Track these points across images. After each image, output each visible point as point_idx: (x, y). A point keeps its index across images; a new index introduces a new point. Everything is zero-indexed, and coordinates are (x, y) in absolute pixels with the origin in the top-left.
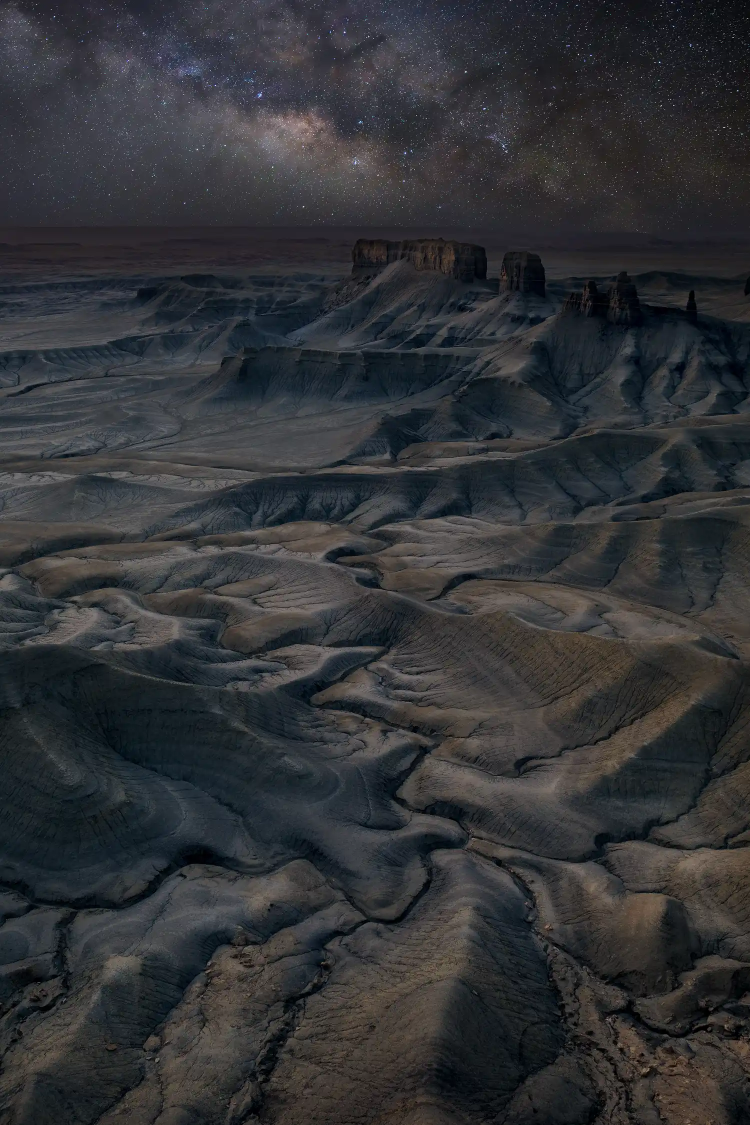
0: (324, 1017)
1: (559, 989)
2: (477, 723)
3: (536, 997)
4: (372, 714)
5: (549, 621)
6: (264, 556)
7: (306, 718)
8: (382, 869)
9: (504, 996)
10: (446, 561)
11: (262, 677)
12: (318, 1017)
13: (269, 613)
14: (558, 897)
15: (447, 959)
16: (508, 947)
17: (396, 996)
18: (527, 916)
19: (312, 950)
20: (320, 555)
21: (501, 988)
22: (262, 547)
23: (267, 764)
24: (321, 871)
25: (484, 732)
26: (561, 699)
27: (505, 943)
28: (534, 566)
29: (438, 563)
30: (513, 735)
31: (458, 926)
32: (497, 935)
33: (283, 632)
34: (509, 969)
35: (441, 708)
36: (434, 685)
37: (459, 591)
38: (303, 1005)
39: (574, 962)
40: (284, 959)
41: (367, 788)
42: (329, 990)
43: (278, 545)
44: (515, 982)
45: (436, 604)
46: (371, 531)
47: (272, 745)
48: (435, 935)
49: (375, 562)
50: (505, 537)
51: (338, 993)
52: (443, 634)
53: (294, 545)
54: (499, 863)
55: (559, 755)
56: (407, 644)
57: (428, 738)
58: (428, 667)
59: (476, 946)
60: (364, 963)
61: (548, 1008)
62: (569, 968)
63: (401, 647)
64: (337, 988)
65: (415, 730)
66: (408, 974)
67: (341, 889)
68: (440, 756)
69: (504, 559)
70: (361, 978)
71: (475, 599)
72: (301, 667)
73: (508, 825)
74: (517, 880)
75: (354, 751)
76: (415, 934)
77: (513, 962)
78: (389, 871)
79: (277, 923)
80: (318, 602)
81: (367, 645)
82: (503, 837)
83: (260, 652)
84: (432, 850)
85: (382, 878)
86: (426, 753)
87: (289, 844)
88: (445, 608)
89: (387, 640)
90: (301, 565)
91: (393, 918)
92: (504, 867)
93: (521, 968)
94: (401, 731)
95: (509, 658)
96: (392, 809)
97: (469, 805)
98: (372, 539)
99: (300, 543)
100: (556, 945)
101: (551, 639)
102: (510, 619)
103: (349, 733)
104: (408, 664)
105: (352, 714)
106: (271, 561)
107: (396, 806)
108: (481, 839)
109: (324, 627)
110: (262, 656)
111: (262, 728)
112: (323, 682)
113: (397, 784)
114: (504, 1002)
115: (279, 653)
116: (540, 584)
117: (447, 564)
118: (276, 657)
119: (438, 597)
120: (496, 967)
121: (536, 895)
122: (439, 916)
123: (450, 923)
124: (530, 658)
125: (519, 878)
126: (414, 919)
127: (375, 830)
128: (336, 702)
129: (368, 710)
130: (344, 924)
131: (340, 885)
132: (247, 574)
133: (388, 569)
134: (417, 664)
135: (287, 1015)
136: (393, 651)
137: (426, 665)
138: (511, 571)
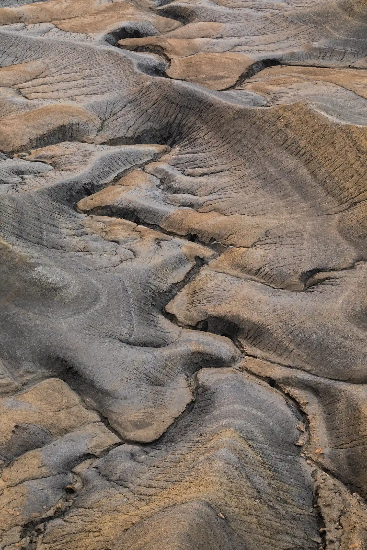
0: (62, 542)
1: (323, 515)
2: (263, 231)
3: (294, 522)
4: (146, 220)
5: (358, 114)
6: (32, 37)
7: (69, 225)
8: (141, 389)
9: (255, 520)
10: (247, 44)
11: (23, 178)
12: (55, 541)
13: (34, 105)
14: (333, 421)
15: (197, 482)
16: (270, 471)
17: (137, 519)
18: (297, 439)
19: (58, 473)
20: (100, 36)
21: (253, 512)
22: (30, 26)
23: (19, 275)
24: (75, 390)
25: (270, 241)
26: (359, 205)
27: (267, 466)
28: (349, 49)
29: (236, 46)
30: (302, 244)
31: (216, 448)
32: (259, 458)
33: (51, 127)
34: (267, 494)
35: (223, 214)
36: (218, 189)
37: (257, 79)
38: (43, 530)
39: (343, 488)
40: (26, 483)
41: (132, 302)
42: (72, 514)
43: (48, 24)
44: (271, 506)
45: (228, 95)
46: (160, 8)
47: (25, 254)
48: (190, 457)
49: (161, 44)
50: (318, 14)
51: (80, 517)
52: (231, 130)
53: (67, 24)
54: (272, 383)
55: (352, 267)
56: (192, 142)
57: (207, 248)
58: (212, 169)
59: (232, 469)
60: (113, 487)
61: (306, 533)
62: (337, 494)
63: (185, 146)
64: (80, 512)
65: (193, 238)
66: (155, 497)
67: (94, 409)
68: (218, 267)
69: (314, 40)
70: (105, 501)
71: (275, 88)
72: (67, 168)
73: (286, 343)
74: (290, 402)
75: (122, 261)
76: (170, 456)
77: (273, 486)
78: (149, 391)
79: (22, 446)
80: (91, 93)
81: (146, 142)
82: (280, 355)
83: (23, 151)
84: (200, 368)
85: (141, 398)
86: (204, 264)
87: (41, 362)
88: (238, 100)
89: (170, 135)
90: (74, 48)
91: (150, 441)
92: (278, 387)
93: (281, 493)
94: (177, 240)
95: (304, 158)
96: (160, 325)
97: (243, 321)
98: (161, 17)
99: (76, 22)
100: (326, 470)
101: (354, 135)
102: (308, 112)
103: (117, 242)
104: (190, 165)
105: (124, 221)
106: (39, 43)
107: (163, 321)
108: (255, 357)
109: (98, 122)
110: (24, 156)
111: (18, 236)
112: (93, 185)
113: (168, 298)
114: (254, 526)
115: (44, 151)
116: (355, 70)
117: (246, 48)
118: (41, 157)
119: (233, 87)
120: (251, 491)
121: (309, 417)
122: (198, 439)
123: (208, 445)
124: (329, 158)
125: (293, 399)
126: (172, 441)
127: (136, 347)
128: (106, 207)
129: (142, 216)
130: (96, 446)
131: (95, 405)
132: (10, 59)
133: (176, 53)
134: (201, 165)
135: (24, 540)
136: (176, 149)
137: (211, 166)
138: (322, 55)
